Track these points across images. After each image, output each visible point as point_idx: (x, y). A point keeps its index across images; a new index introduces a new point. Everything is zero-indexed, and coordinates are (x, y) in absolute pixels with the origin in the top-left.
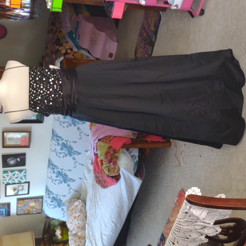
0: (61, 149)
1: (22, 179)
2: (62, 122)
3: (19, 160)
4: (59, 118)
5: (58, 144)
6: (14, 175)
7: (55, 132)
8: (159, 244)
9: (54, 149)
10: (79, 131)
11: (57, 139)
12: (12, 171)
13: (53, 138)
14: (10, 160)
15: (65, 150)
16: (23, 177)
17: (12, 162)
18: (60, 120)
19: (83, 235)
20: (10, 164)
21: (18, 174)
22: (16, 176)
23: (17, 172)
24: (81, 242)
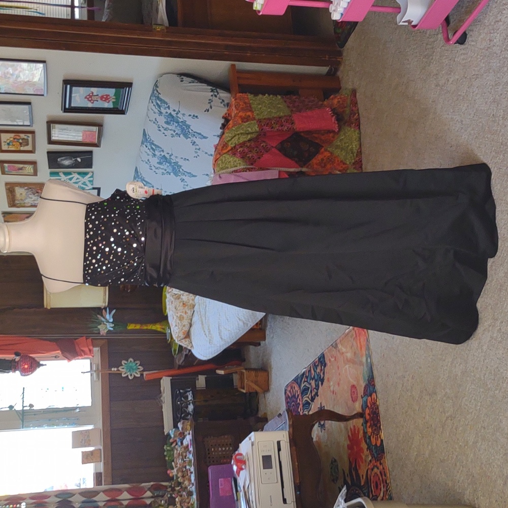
0: (160, 163)
1: (86, 185)
2: (163, 127)
3: (79, 160)
4: (156, 120)
5: (155, 155)
6: (71, 179)
7: (148, 137)
8: (317, 364)
9: (147, 160)
10: (194, 147)
11: (152, 148)
12: (66, 174)
13: (145, 144)
14: (62, 160)
15: (166, 166)
16: (88, 183)
17: (67, 162)
18: (158, 124)
19: (191, 302)
20: (63, 165)
21: (77, 179)
22: (74, 180)
23: (76, 176)
24: (186, 313)
